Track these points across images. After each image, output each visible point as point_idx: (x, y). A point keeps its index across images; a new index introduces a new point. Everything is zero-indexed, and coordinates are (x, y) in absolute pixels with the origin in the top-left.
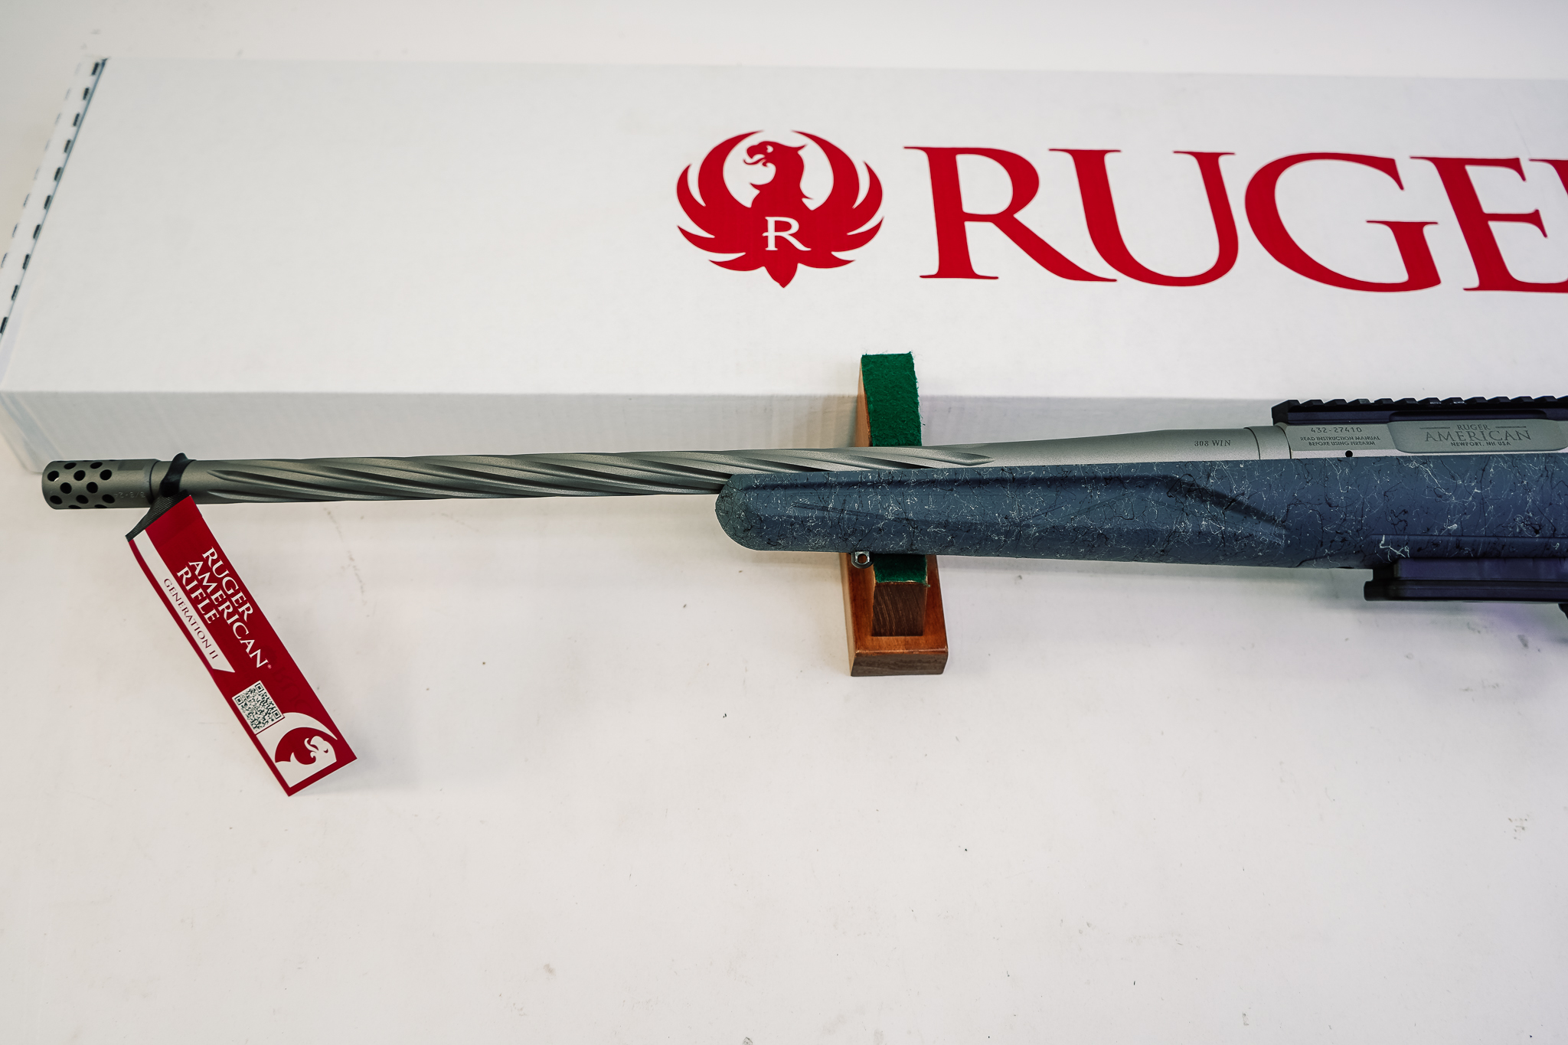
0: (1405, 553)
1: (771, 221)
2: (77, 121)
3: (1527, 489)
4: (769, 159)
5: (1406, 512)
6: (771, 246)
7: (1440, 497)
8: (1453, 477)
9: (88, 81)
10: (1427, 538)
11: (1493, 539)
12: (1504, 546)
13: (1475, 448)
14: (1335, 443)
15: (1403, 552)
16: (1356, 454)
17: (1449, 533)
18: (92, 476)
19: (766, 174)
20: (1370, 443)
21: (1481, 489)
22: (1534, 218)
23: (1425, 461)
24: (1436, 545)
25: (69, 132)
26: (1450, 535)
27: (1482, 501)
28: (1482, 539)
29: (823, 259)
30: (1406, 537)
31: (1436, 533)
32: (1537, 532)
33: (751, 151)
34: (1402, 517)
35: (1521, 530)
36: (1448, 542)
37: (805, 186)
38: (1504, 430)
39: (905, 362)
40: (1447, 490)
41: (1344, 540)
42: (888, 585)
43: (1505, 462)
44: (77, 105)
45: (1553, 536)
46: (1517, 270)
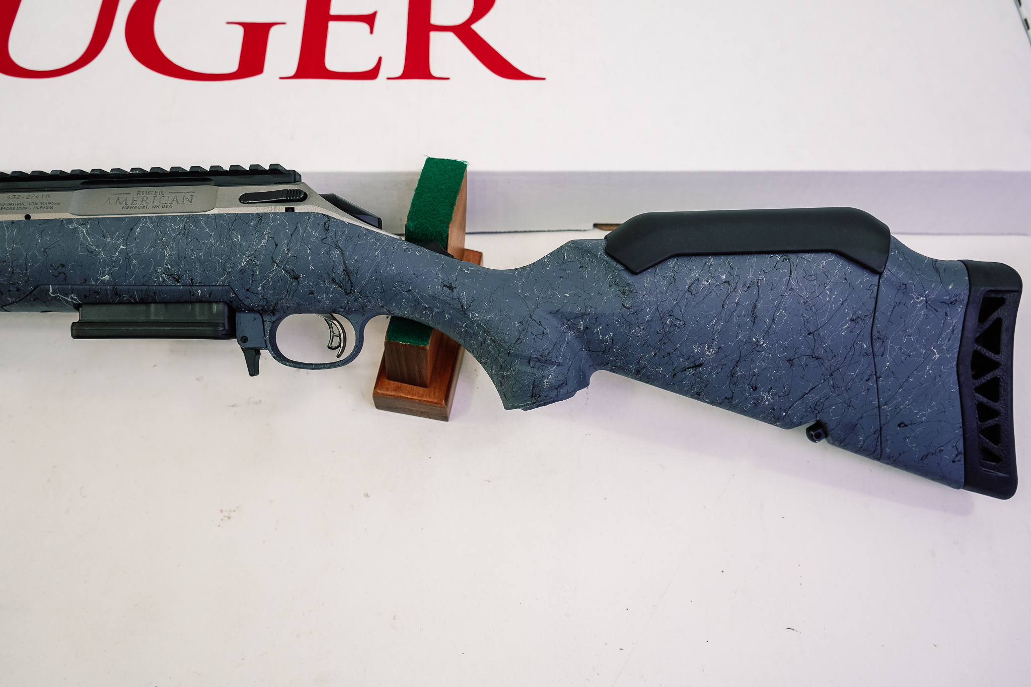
0: (76, 300)
3: (166, 245)
5: (63, 266)
7: (92, 252)
8: (104, 236)
10: (88, 287)
11: (144, 288)
12: (155, 293)
13: (141, 211)
14: (20, 207)
15: (72, 298)
16: (34, 217)
17: (107, 284)
20: (49, 208)
21: (126, 245)
22: (369, 20)
23: (84, 222)
24: (97, 293)
26: (105, 284)
27: (127, 256)
28: (135, 288)
30: (70, 286)
31: (93, 283)
32: (177, 281)
34: (61, 269)
35: (164, 280)
36: (106, 290)
38: (173, 196)
40: (97, 247)
41: (18, 290)
43: (152, 222)
45: (192, 284)
46: (332, 62)
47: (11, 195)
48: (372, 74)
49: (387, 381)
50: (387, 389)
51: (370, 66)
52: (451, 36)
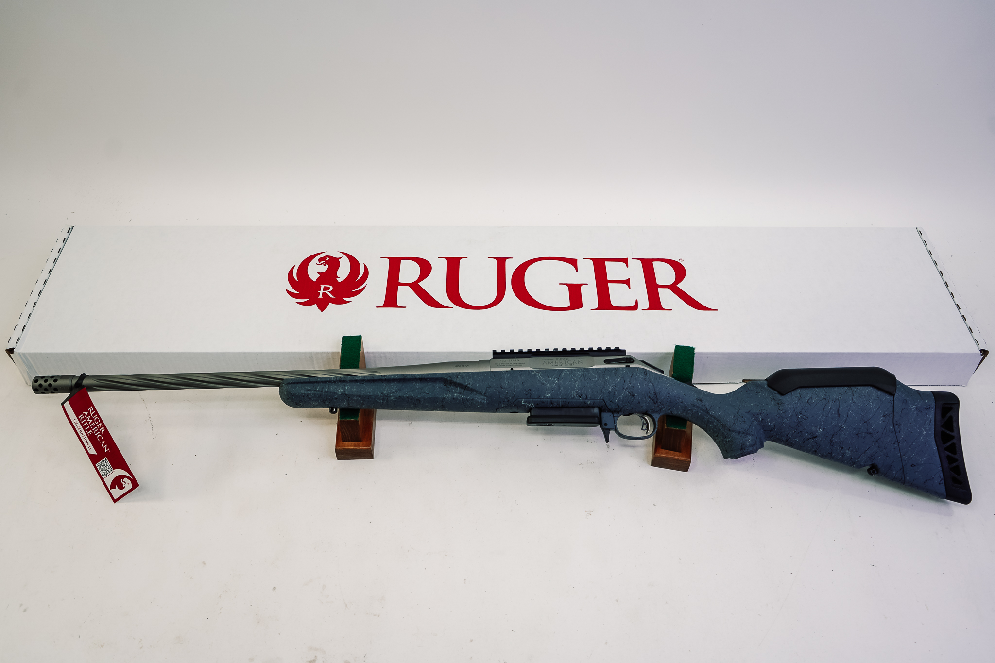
0: (532, 406)
1: (322, 286)
2: (60, 251)
3: (576, 381)
4: (327, 262)
5: (530, 390)
6: (320, 296)
7: (543, 384)
8: (548, 377)
9: (66, 235)
10: (539, 400)
11: (565, 400)
12: (569, 403)
13: (561, 367)
14: (507, 365)
15: (531, 405)
16: (514, 369)
17: (547, 398)
18: (51, 381)
19: (324, 268)
20: (521, 365)
21: (558, 381)
22: (627, 282)
23: (539, 371)
24: (543, 402)
25: (56, 255)
26: (548, 398)
27: (559, 386)
28: (560, 400)
29: (340, 301)
30: (531, 400)
31: (542, 398)
32: (580, 397)
33: (320, 260)
34: (529, 392)
35: (574, 396)
36: (547, 401)
37: (338, 273)
38: (573, 360)
39: (358, 339)
40: (546, 382)
41: (508, 401)
42: (344, 421)
43: (569, 371)
44: (60, 245)
45: (586, 399)
46: (614, 302)
47: (502, 360)
48: (635, 308)
49: (661, 450)
50: (662, 453)
51: (633, 304)
52: (667, 290)
